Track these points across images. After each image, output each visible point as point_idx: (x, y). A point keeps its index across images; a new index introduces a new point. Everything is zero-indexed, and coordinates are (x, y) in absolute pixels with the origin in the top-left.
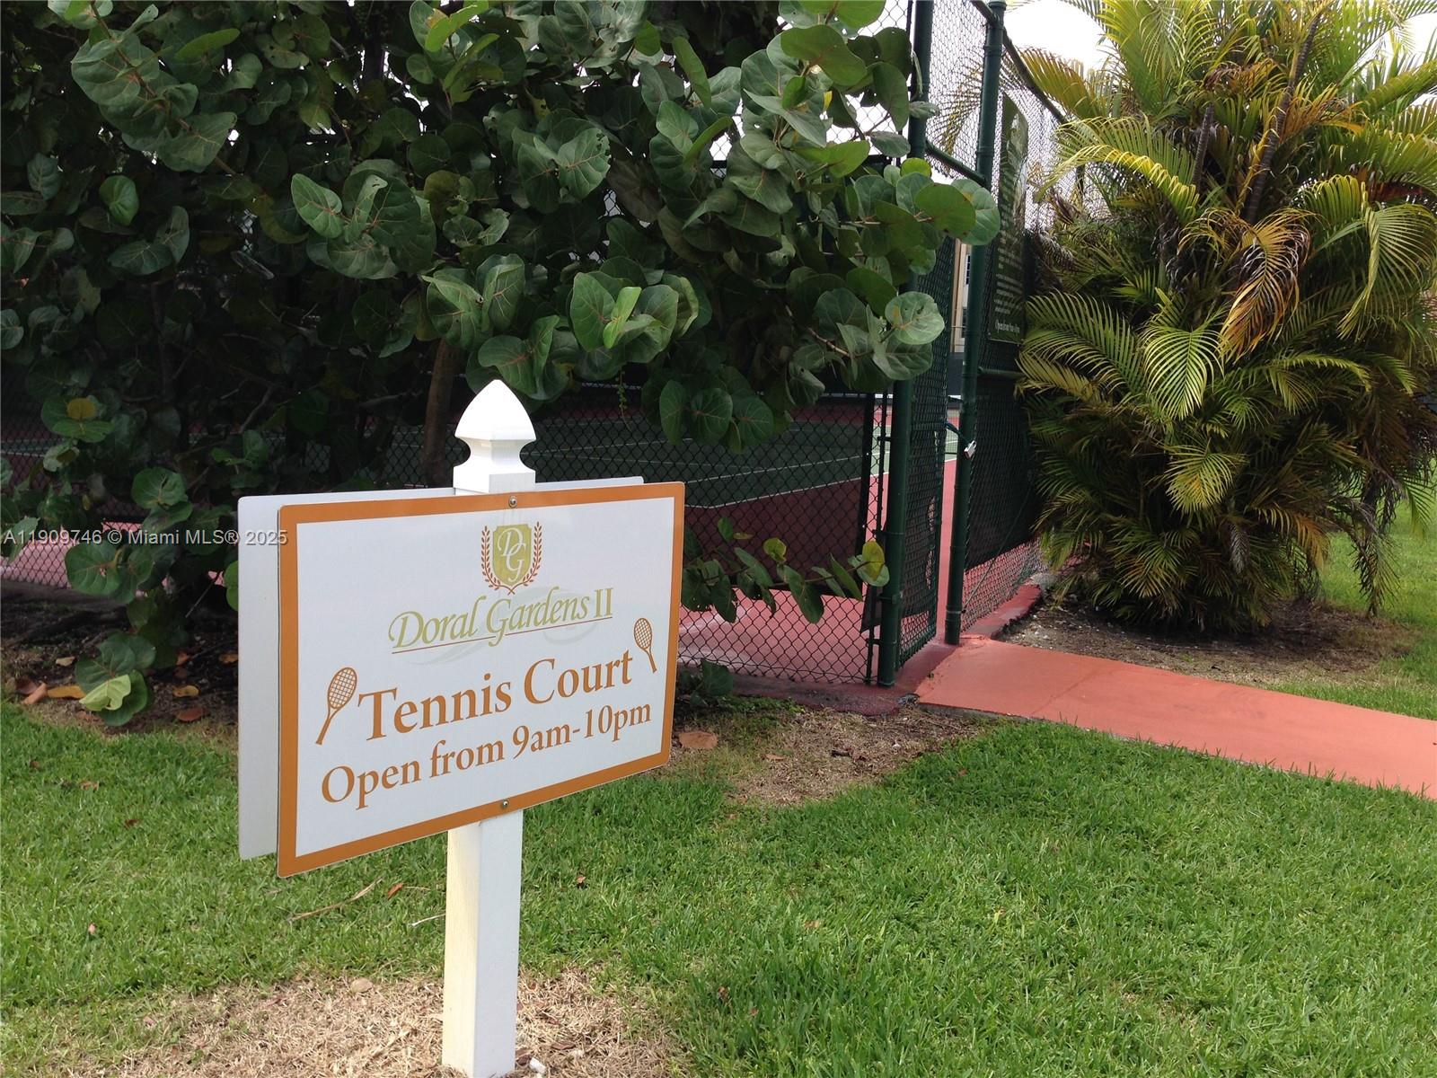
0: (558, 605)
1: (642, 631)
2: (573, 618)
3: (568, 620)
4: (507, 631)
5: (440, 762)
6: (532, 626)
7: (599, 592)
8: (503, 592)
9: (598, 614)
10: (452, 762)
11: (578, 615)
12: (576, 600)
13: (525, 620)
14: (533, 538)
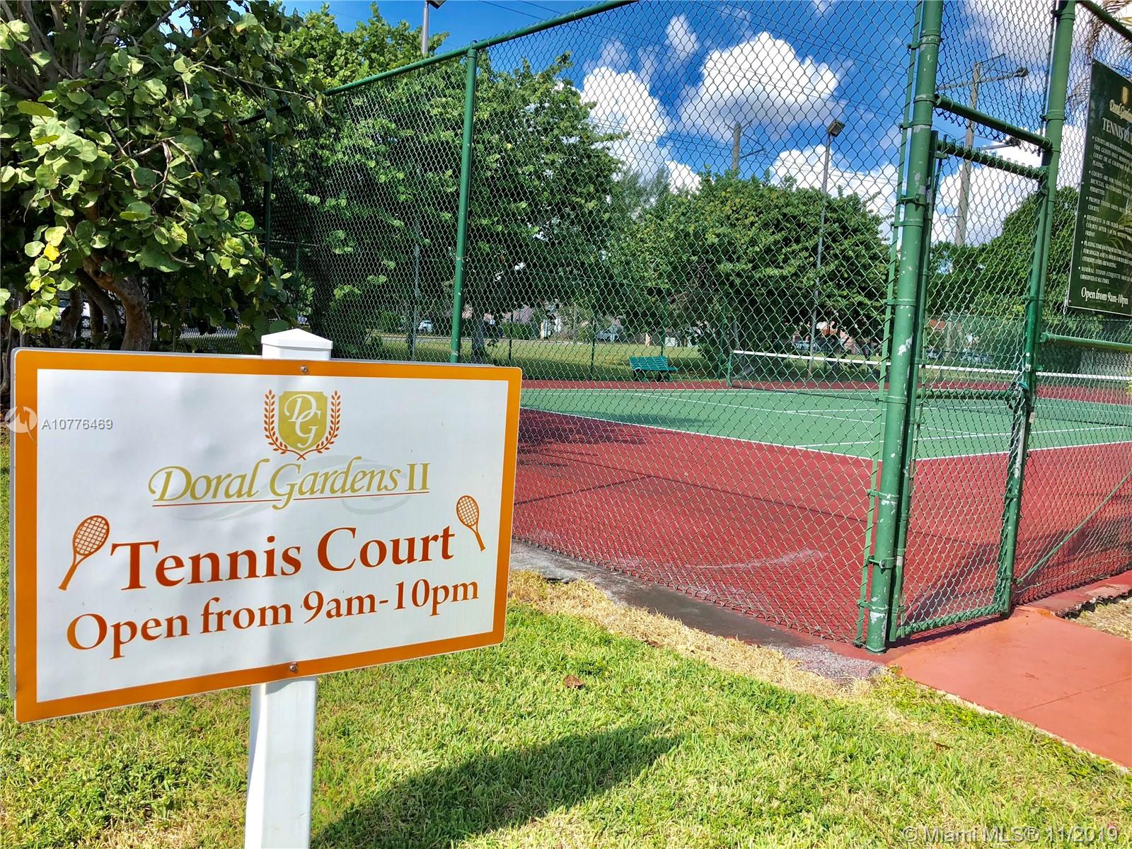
0: (361, 475)
1: (467, 509)
2: (379, 489)
3: (374, 490)
4: (296, 494)
5: (213, 620)
6: (327, 493)
7: (412, 467)
8: (291, 457)
9: (411, 487)
10: (228, 621)
11: (386, 487)
12: (383, 473)
13: (318, 487)
14: (330, 406)
